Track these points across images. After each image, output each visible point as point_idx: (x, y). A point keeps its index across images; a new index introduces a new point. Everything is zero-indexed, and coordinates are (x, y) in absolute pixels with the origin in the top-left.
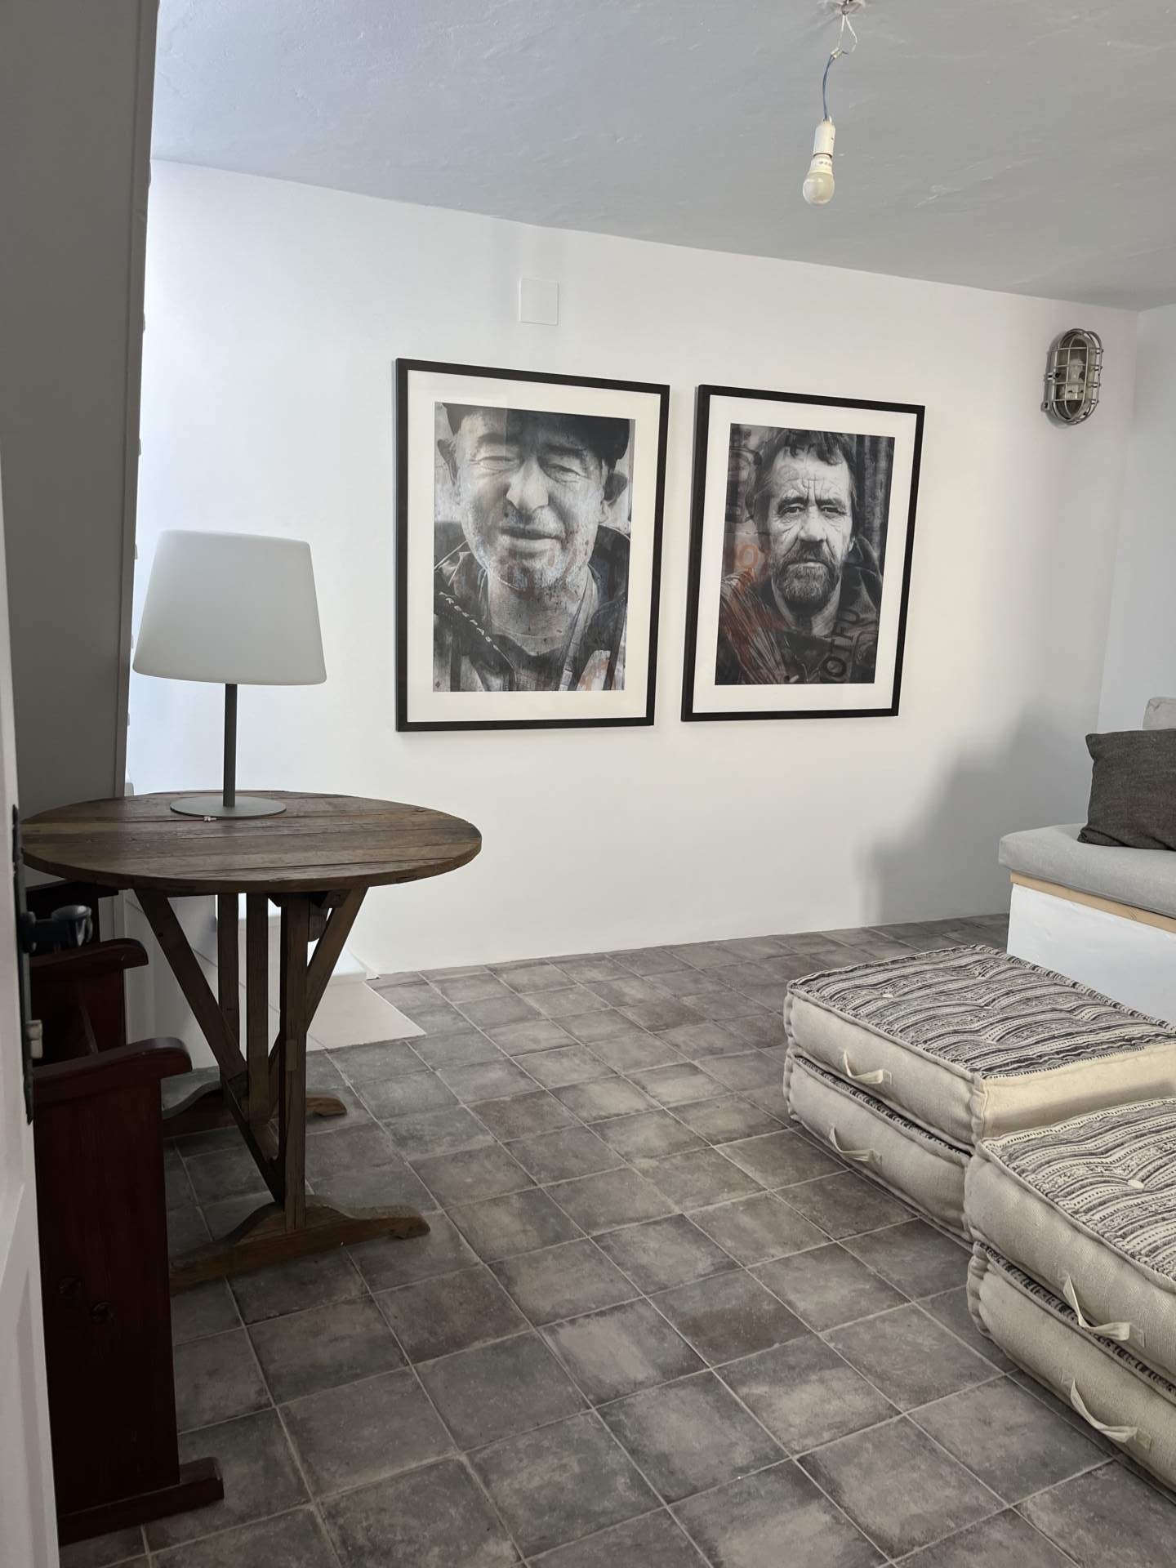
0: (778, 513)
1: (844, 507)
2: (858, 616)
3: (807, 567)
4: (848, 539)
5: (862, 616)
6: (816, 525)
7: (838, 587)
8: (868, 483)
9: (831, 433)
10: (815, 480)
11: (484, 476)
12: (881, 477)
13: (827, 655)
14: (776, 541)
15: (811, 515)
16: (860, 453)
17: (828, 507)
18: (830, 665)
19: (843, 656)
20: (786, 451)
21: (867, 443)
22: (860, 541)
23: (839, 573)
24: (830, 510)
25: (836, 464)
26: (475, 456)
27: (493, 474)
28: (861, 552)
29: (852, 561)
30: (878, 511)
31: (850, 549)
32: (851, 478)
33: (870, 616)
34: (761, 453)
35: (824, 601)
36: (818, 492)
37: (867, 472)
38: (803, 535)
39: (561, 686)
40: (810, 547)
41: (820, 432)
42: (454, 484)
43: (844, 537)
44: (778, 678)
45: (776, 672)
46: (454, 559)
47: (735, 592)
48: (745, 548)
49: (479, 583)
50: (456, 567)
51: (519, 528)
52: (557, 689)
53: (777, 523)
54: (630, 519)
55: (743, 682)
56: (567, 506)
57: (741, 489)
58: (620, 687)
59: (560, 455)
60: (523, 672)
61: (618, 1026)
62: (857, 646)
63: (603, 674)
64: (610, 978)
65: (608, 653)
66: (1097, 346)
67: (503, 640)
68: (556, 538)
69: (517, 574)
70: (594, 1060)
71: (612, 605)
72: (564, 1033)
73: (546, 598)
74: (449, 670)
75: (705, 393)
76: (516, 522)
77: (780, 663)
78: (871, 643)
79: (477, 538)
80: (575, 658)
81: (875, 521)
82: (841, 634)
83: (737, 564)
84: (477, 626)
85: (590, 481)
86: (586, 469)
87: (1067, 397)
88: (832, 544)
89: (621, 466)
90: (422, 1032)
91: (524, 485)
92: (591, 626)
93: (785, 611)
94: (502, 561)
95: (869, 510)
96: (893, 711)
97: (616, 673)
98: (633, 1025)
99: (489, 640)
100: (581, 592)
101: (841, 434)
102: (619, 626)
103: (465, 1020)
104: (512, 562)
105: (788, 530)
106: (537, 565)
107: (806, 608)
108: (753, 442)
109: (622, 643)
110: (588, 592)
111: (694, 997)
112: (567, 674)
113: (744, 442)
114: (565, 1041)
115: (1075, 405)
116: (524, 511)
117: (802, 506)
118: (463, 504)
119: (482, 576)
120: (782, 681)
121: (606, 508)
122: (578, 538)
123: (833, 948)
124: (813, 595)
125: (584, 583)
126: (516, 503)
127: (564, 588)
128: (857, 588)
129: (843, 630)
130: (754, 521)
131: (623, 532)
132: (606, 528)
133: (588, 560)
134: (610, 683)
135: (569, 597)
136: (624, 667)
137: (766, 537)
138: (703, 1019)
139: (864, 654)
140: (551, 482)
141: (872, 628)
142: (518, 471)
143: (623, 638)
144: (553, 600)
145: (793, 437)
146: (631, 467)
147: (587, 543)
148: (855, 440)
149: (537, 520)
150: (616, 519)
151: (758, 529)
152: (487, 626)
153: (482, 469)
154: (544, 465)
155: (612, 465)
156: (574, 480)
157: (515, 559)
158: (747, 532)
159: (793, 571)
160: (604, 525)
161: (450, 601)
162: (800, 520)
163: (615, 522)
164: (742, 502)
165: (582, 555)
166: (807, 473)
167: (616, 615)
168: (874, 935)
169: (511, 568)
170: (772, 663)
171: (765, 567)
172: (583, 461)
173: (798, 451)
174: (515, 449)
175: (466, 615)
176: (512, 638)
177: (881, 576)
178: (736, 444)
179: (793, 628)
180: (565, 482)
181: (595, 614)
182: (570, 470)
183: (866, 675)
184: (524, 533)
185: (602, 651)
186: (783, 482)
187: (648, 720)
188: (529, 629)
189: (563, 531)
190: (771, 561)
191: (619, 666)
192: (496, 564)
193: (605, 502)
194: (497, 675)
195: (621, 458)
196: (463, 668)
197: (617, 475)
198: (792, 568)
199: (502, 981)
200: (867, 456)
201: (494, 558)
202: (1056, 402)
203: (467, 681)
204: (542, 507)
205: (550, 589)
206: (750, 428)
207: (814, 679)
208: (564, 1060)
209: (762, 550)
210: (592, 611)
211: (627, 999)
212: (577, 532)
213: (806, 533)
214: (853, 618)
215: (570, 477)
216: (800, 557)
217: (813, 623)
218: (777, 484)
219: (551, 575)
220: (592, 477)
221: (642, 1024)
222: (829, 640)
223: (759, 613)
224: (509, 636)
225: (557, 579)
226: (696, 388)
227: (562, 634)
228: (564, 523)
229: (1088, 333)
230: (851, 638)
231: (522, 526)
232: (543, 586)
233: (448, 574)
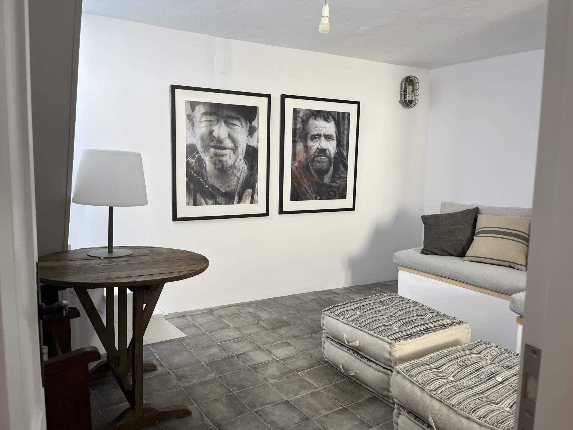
0: (311, 139)
1: (334, 137)
2: (340, 175)
3: (321, 159)
4: (335, 148)
5: (341, 175)
6: (324, 144)
7: (332, 165)
8: (342, 129)
9: (328, 111)
10: (323, 128)
11: (204, 127)
12: (346, 127)
13: (329, 190)
14: (310, 149)
15: (322, 140)
16: (338, 118)
17: (328, 137)
18: (331, 193)
19: (335, 190)
20: (313, 118)
21: (341, 115)
22: (339, 149)
23: (333, 161)
24: (329, 138)
25: (330, 122)
26: (200, 120)
27: (208, 126)
28: (340, 153)
29: (337, 156)
30: (345, 138)
31: (336, 152)
32: (336, 127)
33: (344, 175)
34: (304, 118)
35: (327, 170)
36: (324, 132)
37: (341, 125)
38: (319, 147)
39: (235, 203)
40: (322, 151)
41: (324, 111)
42: (193, 130)
43: (334, 148)
44: (313, 198)
45: (312, 196)
46: (193, 157)
47: (296, 168)
48: (299, 152)
49: (203, 166)
50: (195, 160)
51: (217, 145)
52: (233, 204)
53: (310, 143)
54: (258, 142)
55: (300, 200)
56: (235, 138)
57: (297, 131)
58: (256, 202)
59: (232, 119)
60: (220, 198)
61: (259, 329)
62: (340, 186)
63: (250, 198)
64: (255, 311)
65: (251, 190)
66: (417, 82)
67: (212, 186)
68: (231, 149)
69: (217, 162)
70: (251, 343)
71: (252, 173)
72: (239, 333)
73: (228, 171)
74: (192, 198)
75: (284, 97)
76: (217, 143)
77: (313, 193)
78: (345, 185)
79: (202, 150)
80: (239, 192)
81: (344, 142)
82: (334, 182)
83: (297, 157)
84: (203, 182)
85: (243, 129)
86: (242, 124)
87: (408, 99)
88: (330, 150)
89: (254, 123)
90: (185, 335)
91: (219, 130)
92: (245, 181)
93: (314, 174)
94: (211, 158)
95: (342, 138)
96: (353, 209)
97: (254, 197)
98: (265, 328)
99: (207, 186)
100: (241, 168)
101: (332, 112)
102: (255, 180)
103: (201, 330)
104: (215, 158)
105: (314, 146)
106: (224, 159)
107: (321, 173)
108: (301, 115)
109: (256, 187)
110: (244, 168)
111: (287, 316)
112: (236, 198)
113: (298, 115)
114: (240, 336)
115: (411, 102)
116: (219, 140)
117: (319, 137)
118: (196, 137)
119: (204, 163)
120: (314, 199)
121: (249, 138)
122: (239, 149)
123: (336, 295)
124: (324, 168)
125: (242, 165)
126: (216, 137)
127: (234, 167)
128: (339, 166)
129: (335, 180)
130: (302, 143)
131: (256, 147)
132: (250, 145)
133: (243, 157)
134: (252, 201)
135: (237, 170)
136: (257, 195)
137: (307, 148)
138: (291, 325)
139: (342, 189)
140: (229, 129)
141: (345, 180)
142: (216, 125)
143: (257, 185)
144: (231, 171)
145: (315, 113)
146: (258, 124)
147: (243, 151)
148: (337, 113)
149: (224, 143)
150: (253, 142)
151: (304, 145)
152: (207, 181)
153: (204, 124)
154: (226, 123)
155: (251, 123)
156: (237, 128)
157: (217, 157)
158: (300, 146)
159: (316, 160)
160: (249, 144)
161: (192, 172)
162: (318, 142)
163: (253, 143)
164: (298, 136)
165: (241, 155)
166: (320, 126)
167: (254, 176)
168: (349, 290)
169: (215, 160)
170: (310, 193)
171: (307, 159)
172: (240, 121)
173: (317, 118)
174: (216, 117)
175: (198, 177)
176: (216, 185)
177: (347, 161)
178: (295, 115)
179: (317, 180)
180: (234, 129)
181: (246, 176)
182: (236, 125)
183: (343, 196)
184: (220, 147)
185: (249, 190)
186: (312, 129)
187: (267, 214)
188: (222, 182)
189: (234, 147)
190: (309, 157)
191: (255, 195)
192: (209, 159)
193: (249, 136)
194: (210, 199)
195: (254, 120)
196: (198, 197)
197: (253, 126)
198: (316, 159)
199: (214, 314)
200: (341, 119)
201: (208, 157)
202: (404, 100)
203: (199, 202)
204: (226, 138)
205: (229, 167)
206: (300, 110)
207: (325, 198)
208: (240, 343)
209: (305, 153)
210: (245, 175)
211: (263, 319)
212: (239, 147)
213: (320, 146)
214: (338, 176)
215: (236, 127)
216: (319, 155)
217: (324, 178)
218: (310, 129)
219: (230, 162)
220: (244, 127)
221: (268, 328)
222: (330, 184)
223: (305, 175)
224: (215, 185)
225: (232, 164)
226: (280, 96)
227: (234, 184)
228: (234, 143)
229: (414, 77)
230: (338, 183)
231: (219, 145)
232: (227, 166)
233: (191, 162)
